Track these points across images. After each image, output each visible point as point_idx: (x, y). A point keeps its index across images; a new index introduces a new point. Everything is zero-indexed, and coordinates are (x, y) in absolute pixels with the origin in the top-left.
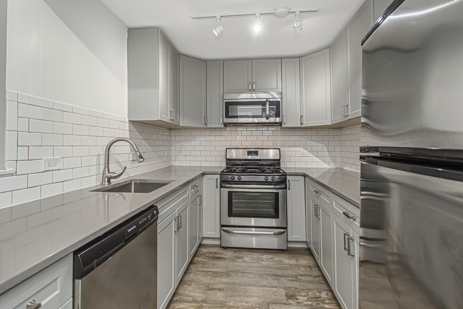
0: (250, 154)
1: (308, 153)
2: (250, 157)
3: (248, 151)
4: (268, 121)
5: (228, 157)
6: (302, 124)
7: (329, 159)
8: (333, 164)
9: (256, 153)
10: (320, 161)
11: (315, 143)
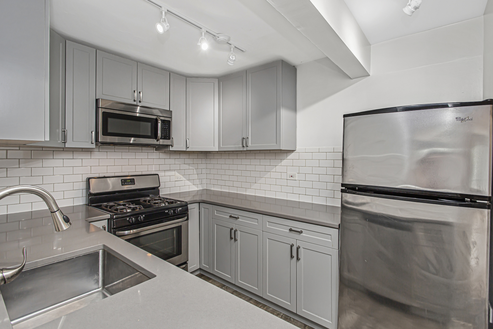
0: (124, 183)
1: (182, 176)
2: (126, 187)
3: (122, 180)
4: (158, 143)
5: (92, 191)
6: (187, 148)
7: (197, 182)
8: (199, 186)
9: (132, 182)
10: (191, 184)
11: (187, 167)
